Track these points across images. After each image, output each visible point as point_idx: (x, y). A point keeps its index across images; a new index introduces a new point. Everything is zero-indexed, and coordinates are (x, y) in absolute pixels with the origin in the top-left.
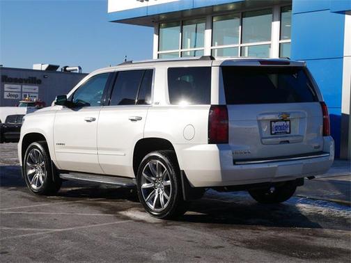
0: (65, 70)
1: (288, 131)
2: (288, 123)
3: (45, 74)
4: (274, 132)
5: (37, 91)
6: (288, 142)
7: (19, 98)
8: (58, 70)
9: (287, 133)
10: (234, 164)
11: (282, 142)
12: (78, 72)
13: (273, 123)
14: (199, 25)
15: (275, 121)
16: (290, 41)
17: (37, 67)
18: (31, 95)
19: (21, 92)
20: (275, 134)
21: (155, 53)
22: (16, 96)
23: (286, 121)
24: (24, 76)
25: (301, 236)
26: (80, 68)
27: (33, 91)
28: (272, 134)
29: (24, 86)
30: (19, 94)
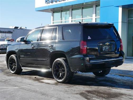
0: (21, 28)
3: (14, 30)
5: (11, 36)
7: (5, 38)
8: (18, 28)
12: (25, 29)
14: (67, 12)
16: (99, 17)
17: (11, 27)
18: (9, 37)
19: (6, 36)
21: (52, 22)
22: (4, 38)
24: (7, 31)
25: (107, 88)
26: (26, 28)
27: (10, 36)
29: (6, 34)
30: (5, 37)
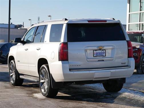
1: (104, 55)
2: (104, 51)
4: (96, 55)
6: (103, 60)
9: (103, 56)
10: (70, 71)
11: (99, 61)
13: (95, 51)
15: (96, 50)
20: (96, 56)
23: (103, 50)
28: (94, 56)
